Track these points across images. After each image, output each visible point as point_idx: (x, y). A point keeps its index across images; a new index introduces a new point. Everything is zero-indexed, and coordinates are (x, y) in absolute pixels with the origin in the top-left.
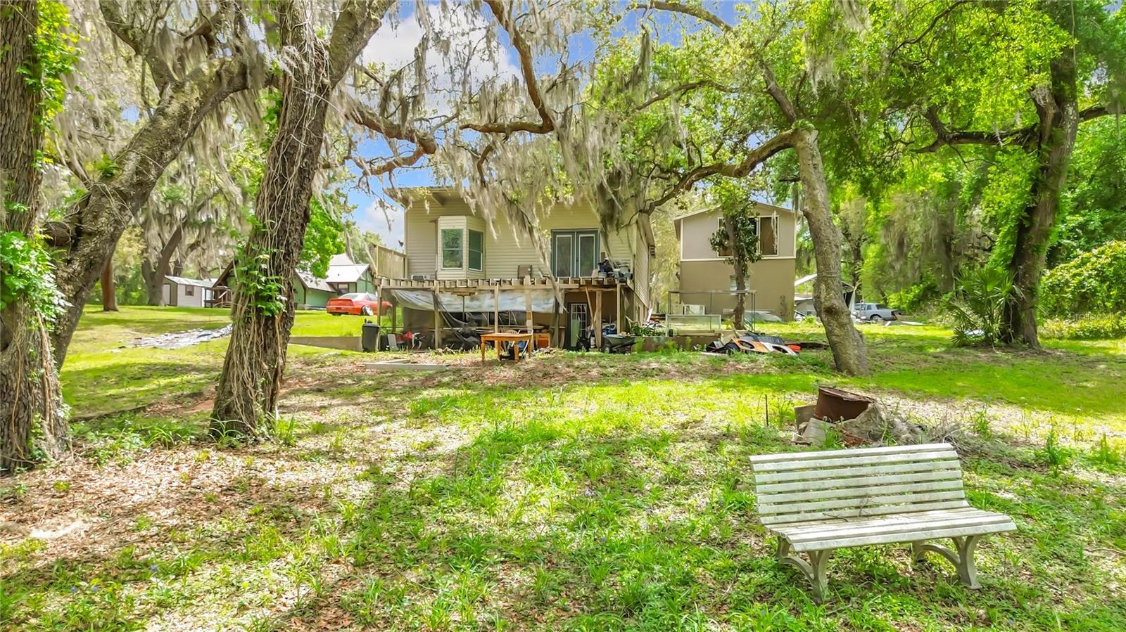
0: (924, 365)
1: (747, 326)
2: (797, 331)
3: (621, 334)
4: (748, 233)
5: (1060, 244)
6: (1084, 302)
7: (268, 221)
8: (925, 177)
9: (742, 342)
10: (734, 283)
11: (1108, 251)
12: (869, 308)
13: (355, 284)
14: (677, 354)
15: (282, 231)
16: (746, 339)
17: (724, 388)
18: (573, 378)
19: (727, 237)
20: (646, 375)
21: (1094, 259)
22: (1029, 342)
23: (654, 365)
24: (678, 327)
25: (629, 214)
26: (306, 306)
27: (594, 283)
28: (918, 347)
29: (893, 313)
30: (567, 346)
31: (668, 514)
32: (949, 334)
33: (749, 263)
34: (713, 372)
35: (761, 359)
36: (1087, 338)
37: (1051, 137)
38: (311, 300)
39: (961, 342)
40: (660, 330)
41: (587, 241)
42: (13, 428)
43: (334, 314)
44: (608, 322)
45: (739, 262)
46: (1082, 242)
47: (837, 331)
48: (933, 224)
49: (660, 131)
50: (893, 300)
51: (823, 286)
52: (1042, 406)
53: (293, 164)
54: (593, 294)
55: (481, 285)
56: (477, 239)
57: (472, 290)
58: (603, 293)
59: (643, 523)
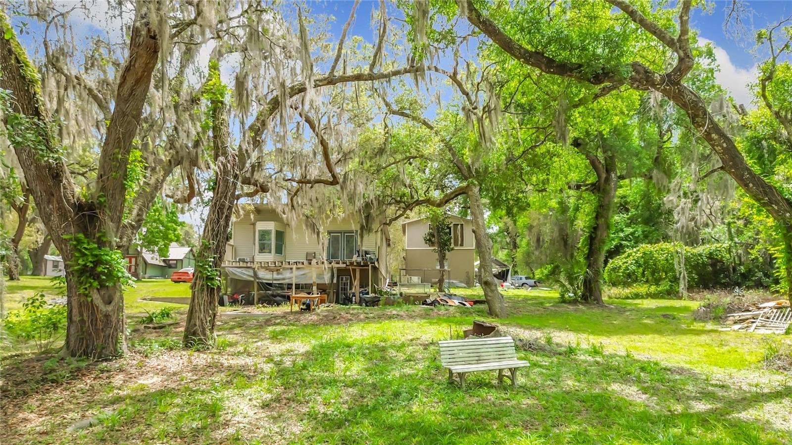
0: (538, 312)
1: (446, 290)
2: (475, 293)
3: (371, 295)
4: (446, 234)
5: (621, 244)
6: (629, 279)
7: (211, 242)
8: (546, 204)
9: (441, 300)
10: (438, 264)
11: (642, 250)
12: (521, 279)
13: (182, 260)
14: (405, 306)
15: (218, 246)
16: (444, 298)
17: (431, 324)
18: (351, 320)
19: (433, 236)
20: (390, 317)
21: (634, 254)
22: (597, 300)
23: (394, 312)
24: (405, 290)
25: (375, 226)
26: (146, 276)
27: (355, 264)
28: (539, 303)
29: (535, 282)
30: (337, 302)
31: (408, 371)
32: (557, 295)
33: (447, 252)
34: (425, 316)
35: (451, 309)
36: (633, 298)
37: (603, 190)
38: (150, 272)
39: (563, 300)
40: (394, 292)
41: (349, 237)
42: (110, 339)
43: (176, 282)
44: (362, 287)
45: (441, 251)
46: (632, 243)
47: (490, 294)
48: (556, 229)
49: (396, 179)
50: (538, 274)
51: (483, 270)
52: (584, 332)
53: (223, 214)
54: (354, 270)
55: (285, 265)
56: (280, 235)
57: (279, 268)
58: (360, 270)
59: (397, 375)
